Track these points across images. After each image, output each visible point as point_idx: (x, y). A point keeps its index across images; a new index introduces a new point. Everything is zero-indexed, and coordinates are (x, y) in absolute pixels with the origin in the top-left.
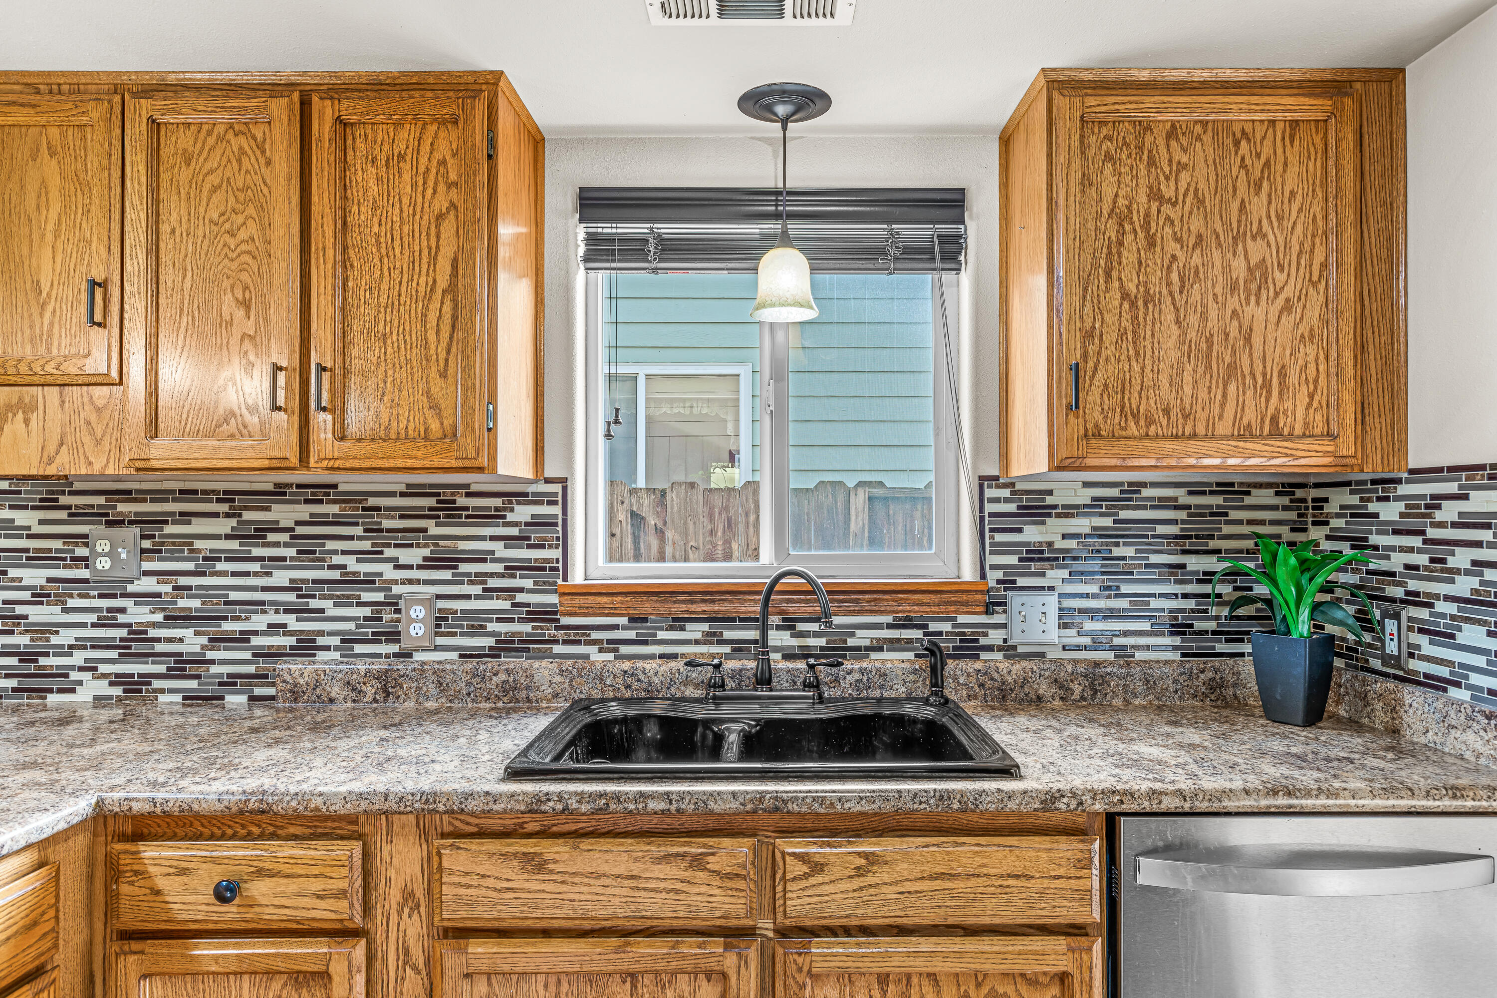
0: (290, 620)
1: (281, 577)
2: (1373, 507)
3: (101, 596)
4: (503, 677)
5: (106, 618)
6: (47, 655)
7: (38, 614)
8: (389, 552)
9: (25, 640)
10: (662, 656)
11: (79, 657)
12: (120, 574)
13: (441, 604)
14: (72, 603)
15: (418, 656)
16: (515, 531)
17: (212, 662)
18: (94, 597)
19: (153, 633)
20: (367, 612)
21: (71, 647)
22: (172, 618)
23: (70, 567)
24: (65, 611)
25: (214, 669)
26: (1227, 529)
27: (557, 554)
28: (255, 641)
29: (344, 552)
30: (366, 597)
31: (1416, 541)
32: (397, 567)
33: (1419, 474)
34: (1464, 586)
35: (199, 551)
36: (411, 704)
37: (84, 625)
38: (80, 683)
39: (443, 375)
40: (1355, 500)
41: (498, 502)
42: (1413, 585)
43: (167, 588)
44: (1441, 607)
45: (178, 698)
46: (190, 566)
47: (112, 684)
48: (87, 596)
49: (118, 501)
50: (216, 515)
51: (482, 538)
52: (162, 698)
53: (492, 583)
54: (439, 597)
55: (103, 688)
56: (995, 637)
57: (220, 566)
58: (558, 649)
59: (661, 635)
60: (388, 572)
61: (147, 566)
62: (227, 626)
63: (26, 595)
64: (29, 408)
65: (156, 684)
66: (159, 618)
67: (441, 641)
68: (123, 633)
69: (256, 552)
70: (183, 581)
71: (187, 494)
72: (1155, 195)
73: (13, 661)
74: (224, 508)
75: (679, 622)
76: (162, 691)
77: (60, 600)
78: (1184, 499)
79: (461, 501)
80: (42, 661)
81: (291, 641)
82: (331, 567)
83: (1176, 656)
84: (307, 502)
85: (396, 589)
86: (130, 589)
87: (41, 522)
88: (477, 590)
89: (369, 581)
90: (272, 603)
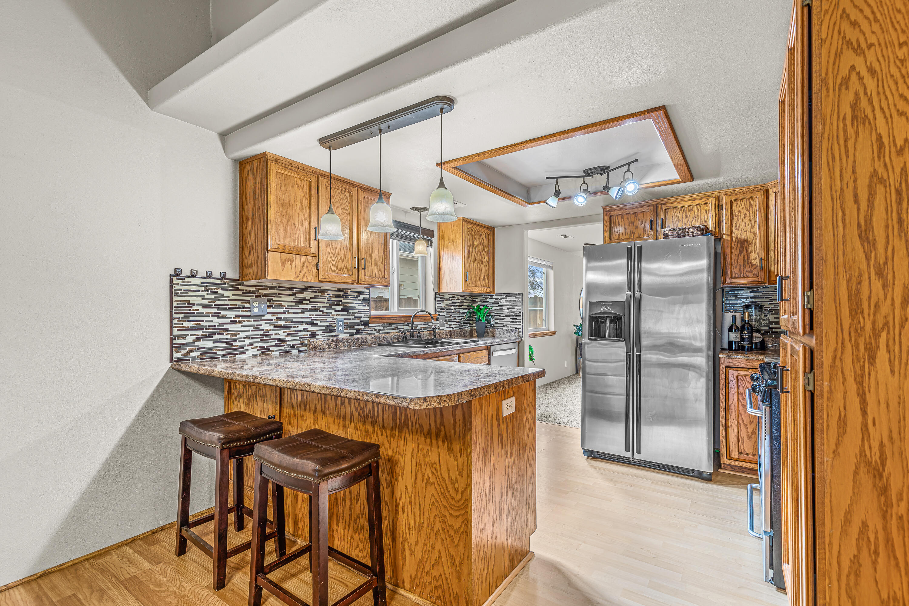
0: (309, 327)
1: (307, 314)
2: (488, 300)
3: (254, 321)
4: (361, 340)
5: (256, 328)
6: (236, 341)
7: (232, 327)
8: (333, 307)
9: (228, 337)
10: (388, 333)
11: (247, 342)
12: (261, 313)
13: (345, 321)
14: (244, 323)
15: (340, 336)
16: (360, 302)
17: (288, 341)
18: (252, 321)
19: (270, 332)
20: (328, 324)
21: (244, 338)
22: (277, 327)
23: (244, 311)
24: (242, 326)
25: (288, 343)
26: (464, 304)
27: (368, 308)
28: (300, 333)
29: (323, 307)
30: (328, 319)
31: (497, 305)
32: (335, 311)
33: (497, 294)
34: (506, 312)
35: (284, 306)
36: (342, 348)
37: (249, 331)
38: (248, 350)
39: (382, 263)
40: (484, 299)
41: (356, 294)
42: (496, 312)
43: (275, 318)
44: (501, 315)
45: (278, 353)
46: (281, 311)
47: (258, 350)
48: (249, 321)
49: (259, 289)
50: (289, 295)
51: (353, 303)
52: (273, 353)
53: (356, 315)
54: (345, 319)
55: (255, 351)
56: (437, 326)
57: (290, 311)
58: (369, 332)
59: (388, 328)
60: (334, 313)
61: (268, 311)
62: (292, 329)
63: (228, 321)
64: (292, 261)
65: (272, 349)
66: (272, 327)
67: (345, 331)
68: (261, 333)
69: (300, 306)
70: (279, 316)
71: (280, 288)
72: (473, 243)
73: (224, 344)
74: (291, 293)
75: (391, 325)
76: (273, 351)
77: (240, 322)
78: (460, 298)
79: (349, 293)
80: (235, 344)
81: (309, 333)
82: (320, 311)
83: (458, 328)
84: (313, 292)
85: (335, 317)
86: (264, 318)
87: (233, 295)
88: (352, 317)
89: (328, 315)
90: (304, 322)
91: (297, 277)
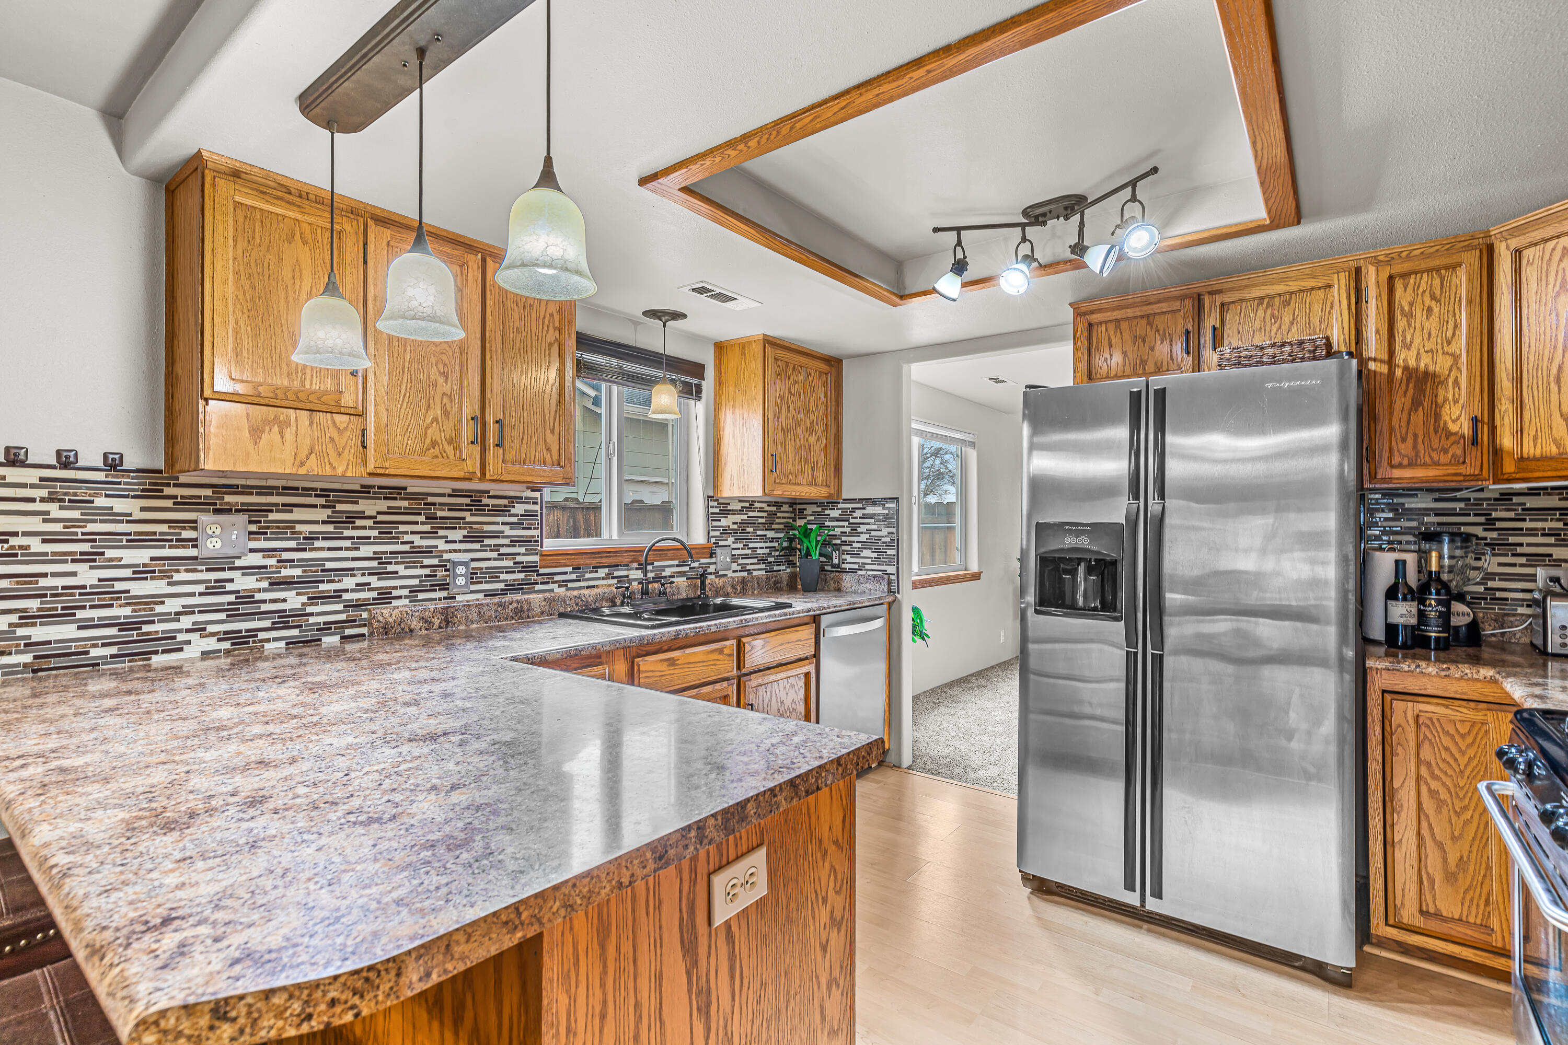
0: (374, 581)
1: (366, 550)
2: (827, 512)
3: (208, 570)
4: (515, 605)
5: (213, 587)
6: (153, 622)
7: (139, 588)
8: (441, 533)
9: (127, 611)
10: (588, 587)
11: (186, 622)
12: (229, 551)
13: (474, 564)
14: (177, 577)
15: (459, 598)
16: (515, 520)
17: (312, 614)
18: (202, 571)
19: (258, 596)
20: (427, 571)
21: (177, 613)
22: (276, 584)
23: (177, 547)
24: (172, 584)
25: (312, 620)
26: (777, 520)
27: (537, 532)
28: (346, 596)
29: (412, 533)
30: (427, 562)
31: (846, 524)
32: (446, 542)
33: (846, 501)
34: (864, 537)
35: (300, 533)
36: (463, 627)
37: (192, 594)
38: (188, 642)
40: (820, 509)
41: (505, 502)
42: (844, 539)
43: (273, 561)
44: (855, 545)
45: (282, 644)
46: (293, 544)
47: (219, 640)
48: (195, 571)
49: (226, 493)
50: (315, 506)
51: (498, 524)
52: (267, 646)
53: (503, 550)
54: (473, 560)
55: (211, 644)
56: (712, 569)
57: (317, 544)
58: (538, 587)
59: (588, 576)
60: (441, 545)
61: (253, 545)
62: (322, 587)
63: (128, 573)
64: (284, 425)
65: (262, 635)
66: (265, 584)
67: (473, 587)
68: (232, 598)
69: (347, 533)
70: (285, 556)
71: (288, 490)
72: (790, 391)
73: (113, 631)
74: (322, 501)
75: (595, 568)
76: (268, 640)
77: (165, 575)
78: (767, 508)
79: (485, 501)
80: (146, 628)
81: (374, 594)
82: (402, 543)
83: (763, 572)
84: (385, 498)
85: (446, 556)
86: (238, 563)
87: (143, 509)
88: (495, 555)
89: (428, 552)
90: (359, 569)
91: (302, 464)
